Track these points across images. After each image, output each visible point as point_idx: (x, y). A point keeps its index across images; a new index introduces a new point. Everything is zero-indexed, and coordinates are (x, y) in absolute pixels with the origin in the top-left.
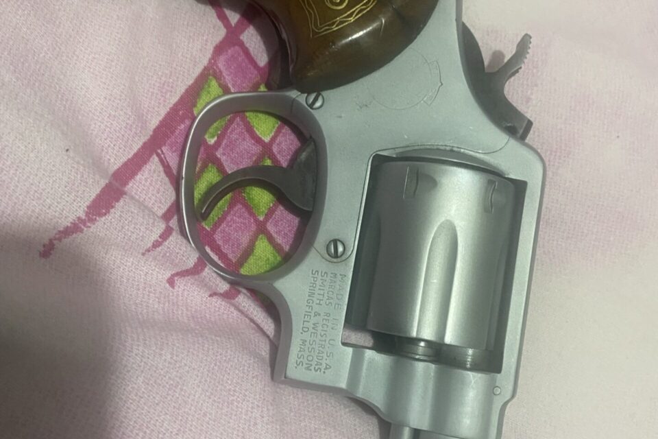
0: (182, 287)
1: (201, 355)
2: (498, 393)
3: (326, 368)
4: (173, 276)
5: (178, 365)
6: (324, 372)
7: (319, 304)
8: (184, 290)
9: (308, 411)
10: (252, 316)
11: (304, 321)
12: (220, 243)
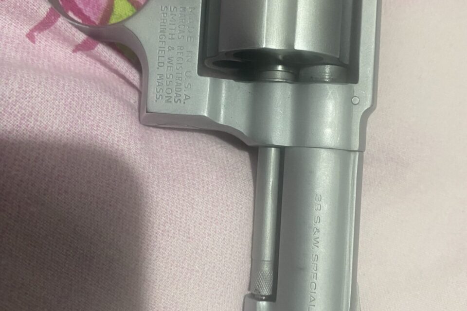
0: (43, 42)
1: (55, 89)
2: (357, 103)
3: (186, 99)
4: (32, 31)
5: (28, 95)
6: (184, 103)
7: (172, 39)
8: (45, 46)
9: (179, 148)
10: (115, 67)
11: (159, 57)
12: (81, 6)
